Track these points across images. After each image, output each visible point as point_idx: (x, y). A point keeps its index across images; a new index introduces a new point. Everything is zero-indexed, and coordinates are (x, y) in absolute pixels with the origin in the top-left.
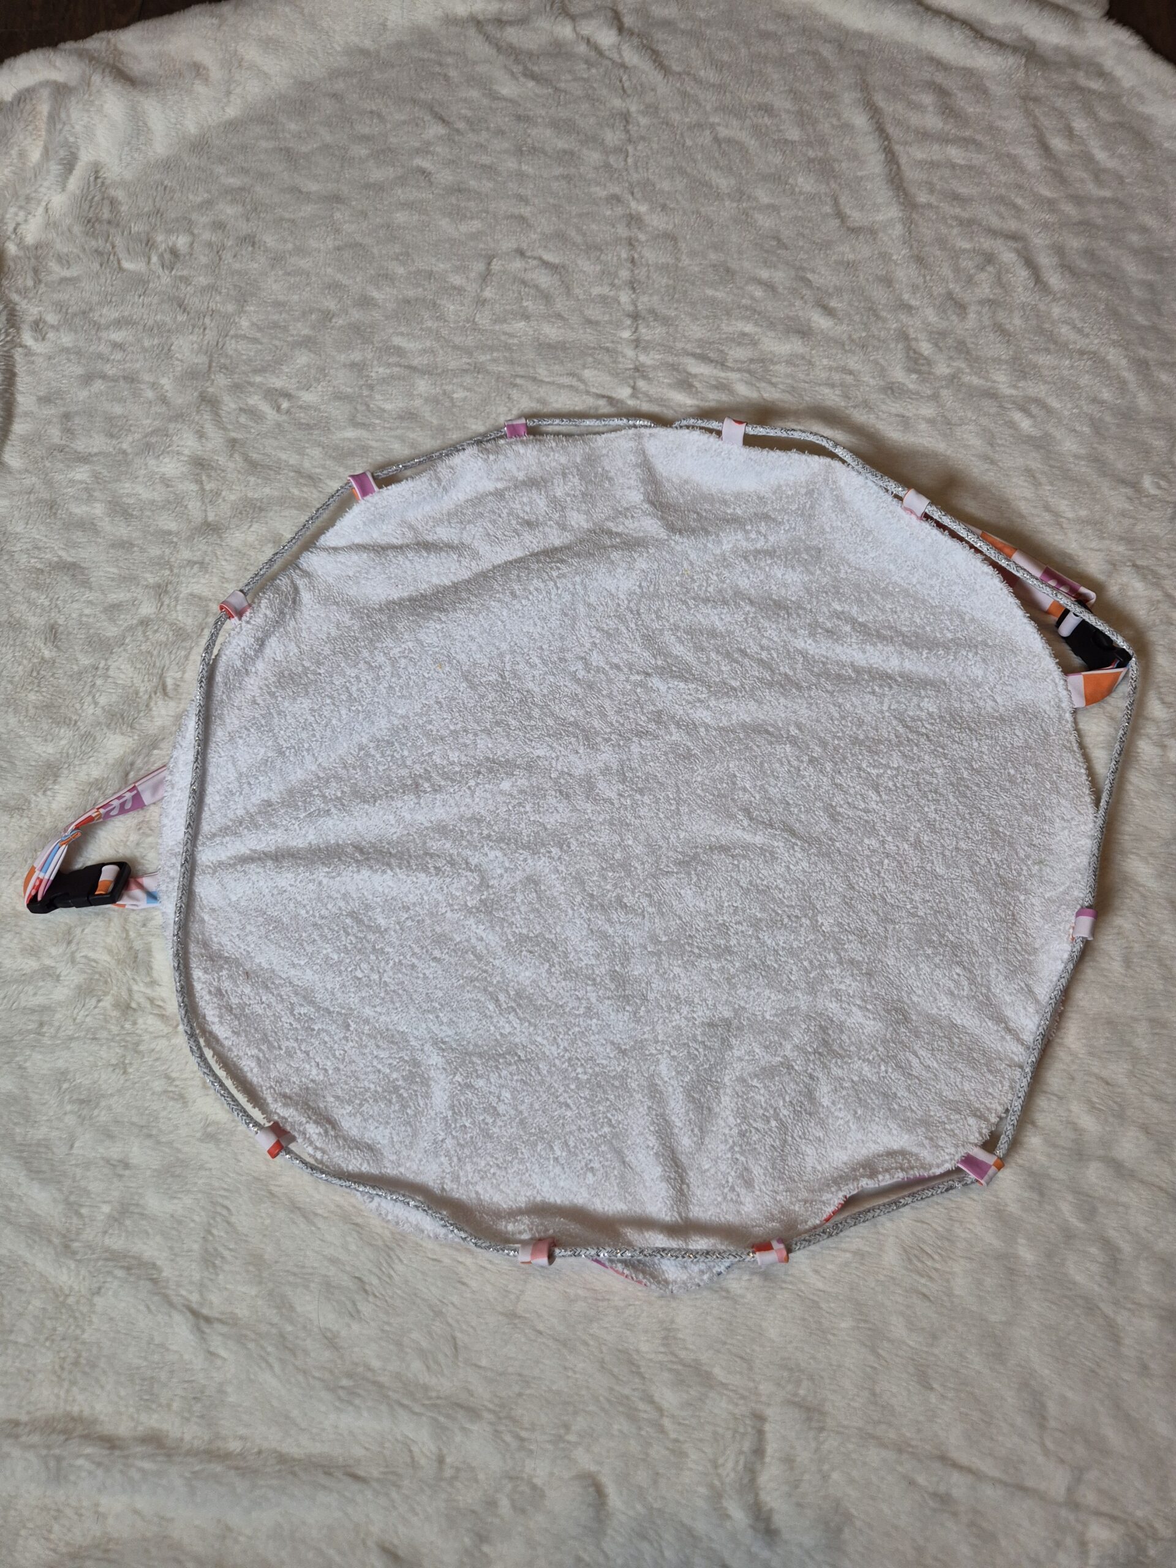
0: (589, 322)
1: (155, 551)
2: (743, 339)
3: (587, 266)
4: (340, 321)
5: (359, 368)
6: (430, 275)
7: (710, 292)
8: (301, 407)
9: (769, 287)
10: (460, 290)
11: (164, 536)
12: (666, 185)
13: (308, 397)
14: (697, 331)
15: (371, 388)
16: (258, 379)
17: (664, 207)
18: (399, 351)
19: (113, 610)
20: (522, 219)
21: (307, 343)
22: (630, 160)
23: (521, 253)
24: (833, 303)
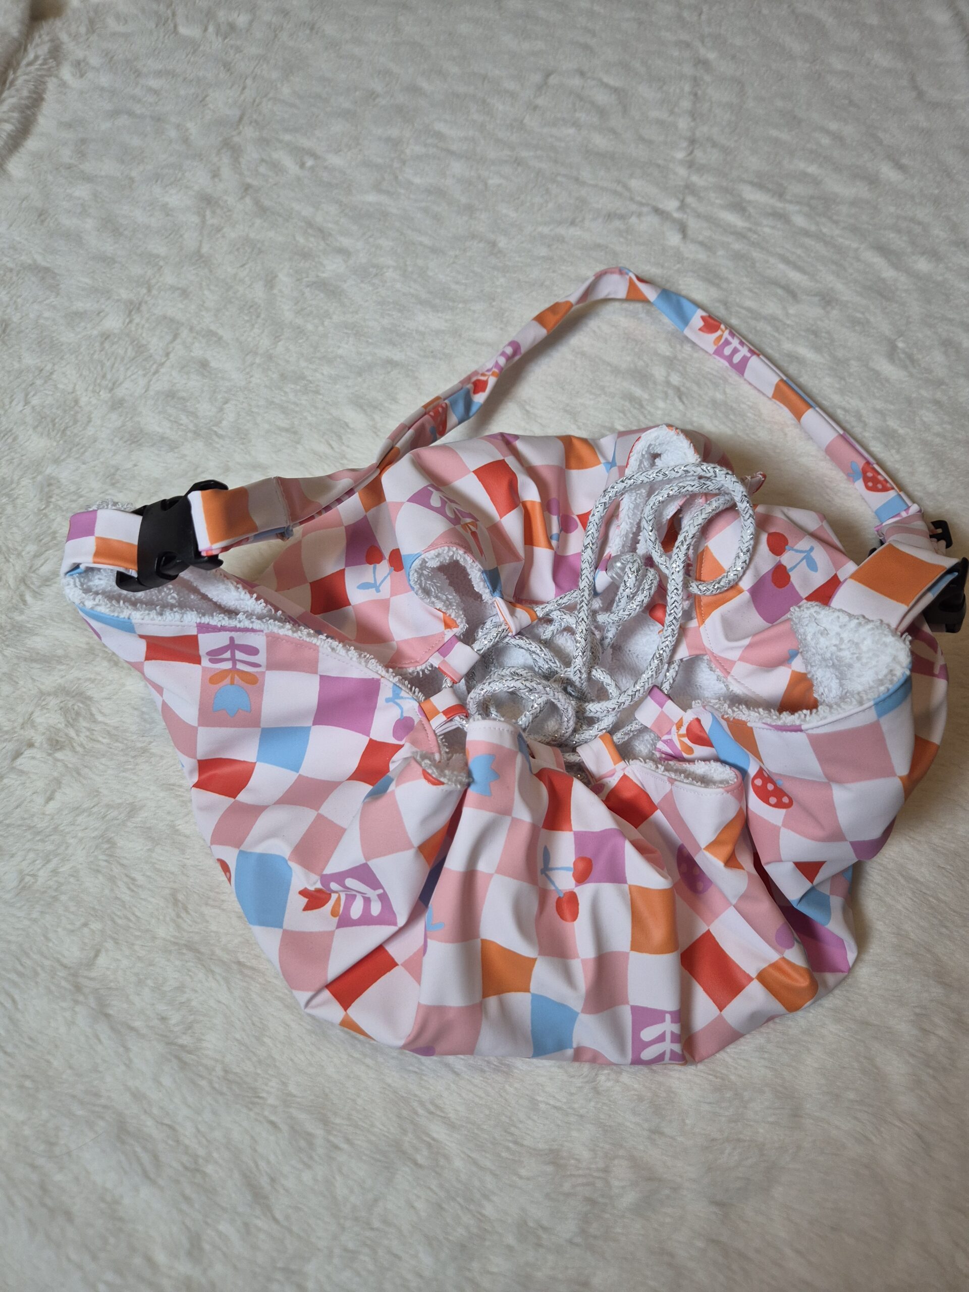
0: (641, 139)
1: (136, 270)
2: (803, 177)
3: (647, 92)
4: (383, 102)
5: (395, 143)
6: (484, 78)
7: (774, 133)
8: (326, 168)
9: (838, 138)
10: (513, 95)
11: (151, 259)
12: (738, 41)
13: (334, 160)
14: (754, 163)
15: (404, 162)
16: (287, 137)
17: (733, 57)
18: (439, 136)
19: (75, 317)
20: (586, 47)
21: (348, 115)
22: (703, 17)
23: (582, 74)
24: (905, 161)
